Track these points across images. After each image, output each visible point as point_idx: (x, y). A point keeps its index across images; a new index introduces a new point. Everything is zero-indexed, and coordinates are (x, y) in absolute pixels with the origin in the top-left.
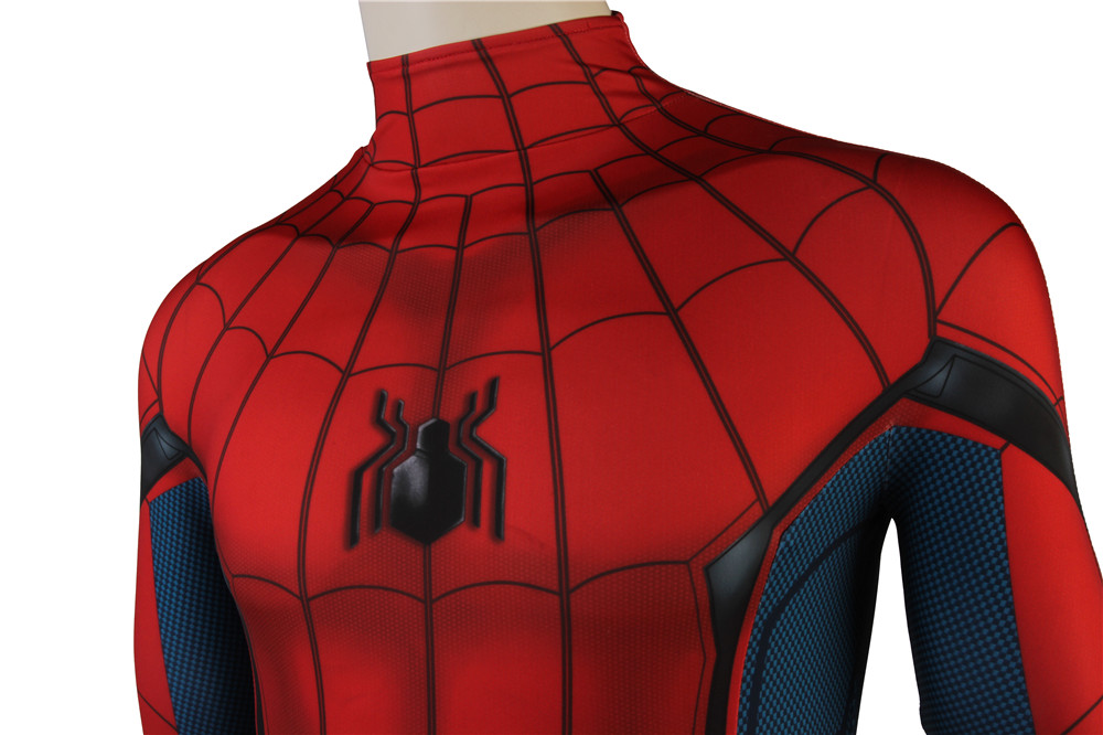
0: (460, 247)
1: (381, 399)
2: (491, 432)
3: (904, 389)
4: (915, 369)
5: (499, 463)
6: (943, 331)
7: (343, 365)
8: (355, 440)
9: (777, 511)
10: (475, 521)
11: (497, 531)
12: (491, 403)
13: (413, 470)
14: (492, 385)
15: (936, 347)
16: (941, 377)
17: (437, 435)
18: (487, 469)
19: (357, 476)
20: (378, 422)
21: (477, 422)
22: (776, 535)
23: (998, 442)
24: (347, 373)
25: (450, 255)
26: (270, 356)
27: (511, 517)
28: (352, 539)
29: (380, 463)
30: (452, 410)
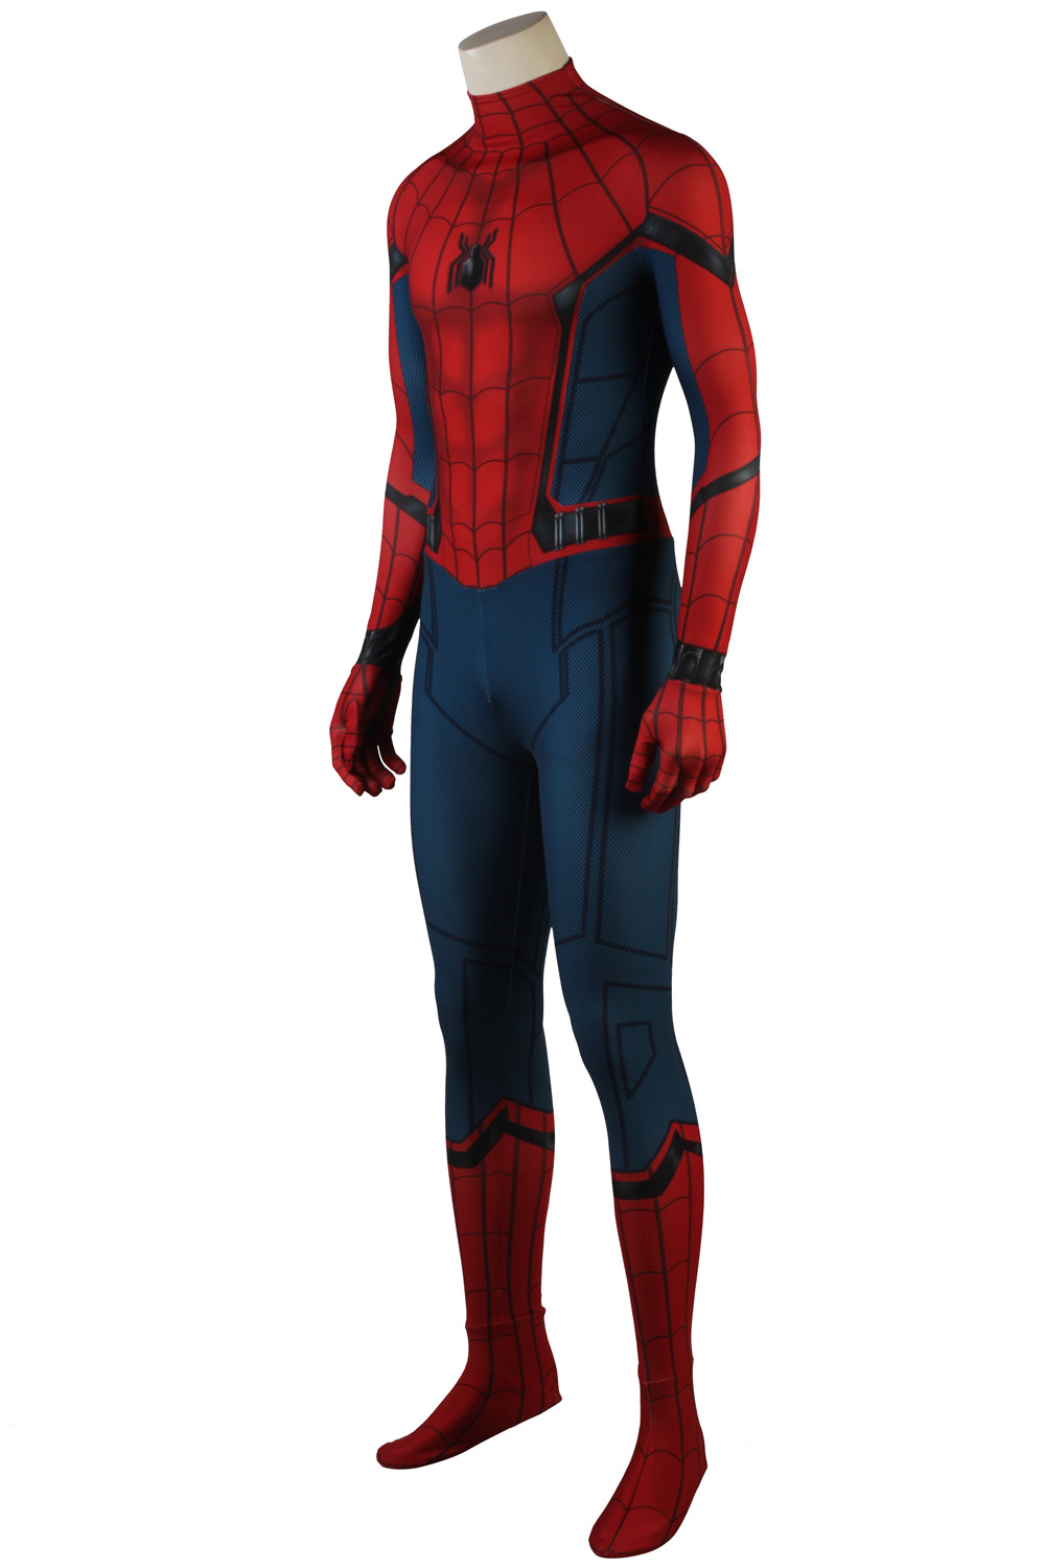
0: (495, 175)
1: (462, 236)
2: (493, 249)
3: (636, 233)
4: (641, 225)
5: (493, 260)
6: (652, 211)
7: (452, 222)
8: (453, 252)
9: (582, 278)
10: (485, 282)
11: (491, 285)
12: (494, 239)
13: (469, 263)
14: (496, 232)
15: (649, 216)
16: (651, 228)
17: (477, 251)
18: (490, 262)
19: (452, 265)
20: (460, 246)
21: (489, 246)
22: (583, 286)
23: (674, 253)
24: (453, 226)
25: (492, 177)
26: (430, 218)
27: (495, 279)
28: (449, 290)
29: (459, 261)
30: (482, 242)
